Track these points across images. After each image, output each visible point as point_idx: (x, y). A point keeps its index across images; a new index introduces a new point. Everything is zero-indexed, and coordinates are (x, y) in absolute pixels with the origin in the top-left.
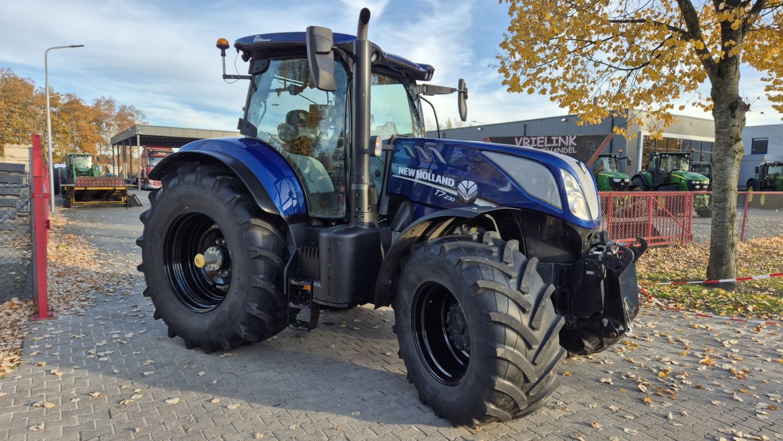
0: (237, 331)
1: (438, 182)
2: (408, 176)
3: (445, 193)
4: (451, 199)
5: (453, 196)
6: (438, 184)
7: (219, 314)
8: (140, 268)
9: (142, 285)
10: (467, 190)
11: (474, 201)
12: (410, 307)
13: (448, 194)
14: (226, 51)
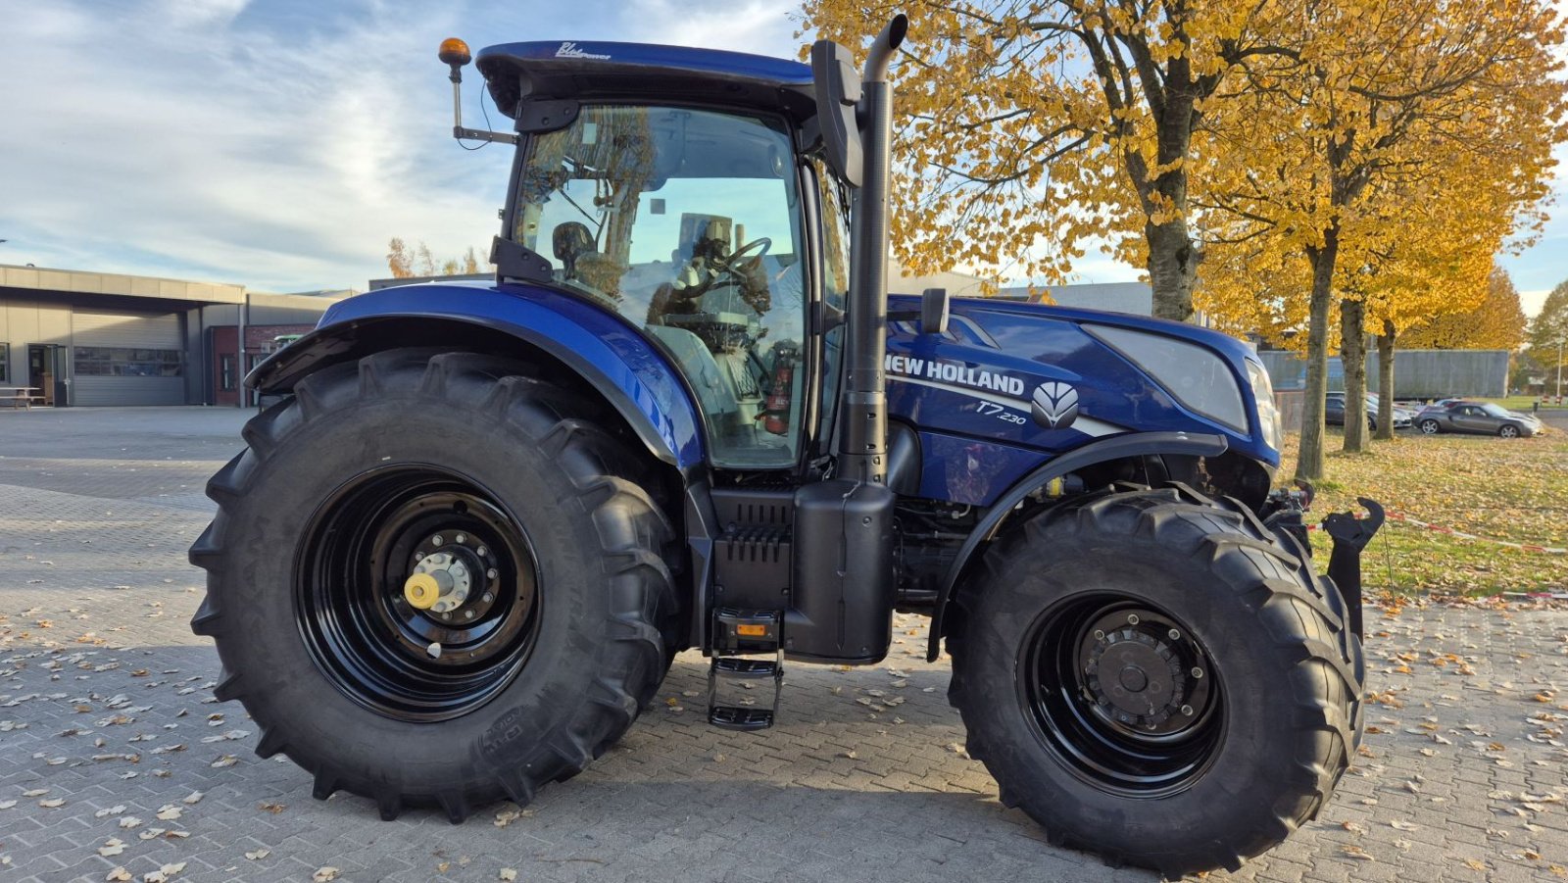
0: (566, 755)
1: (985, 386)
2: (904, 374)
3: (1002, 408)
4: (1016, 419)
5: (1020, 413)
6: (984, 389)
7: (500, 720)
8: (200, 626)
9: (214, 671)
10: (1055, 401)
11: (1073, 422)
12: (1014, 648)
13: (1007, 409)
14: (463, 69)
